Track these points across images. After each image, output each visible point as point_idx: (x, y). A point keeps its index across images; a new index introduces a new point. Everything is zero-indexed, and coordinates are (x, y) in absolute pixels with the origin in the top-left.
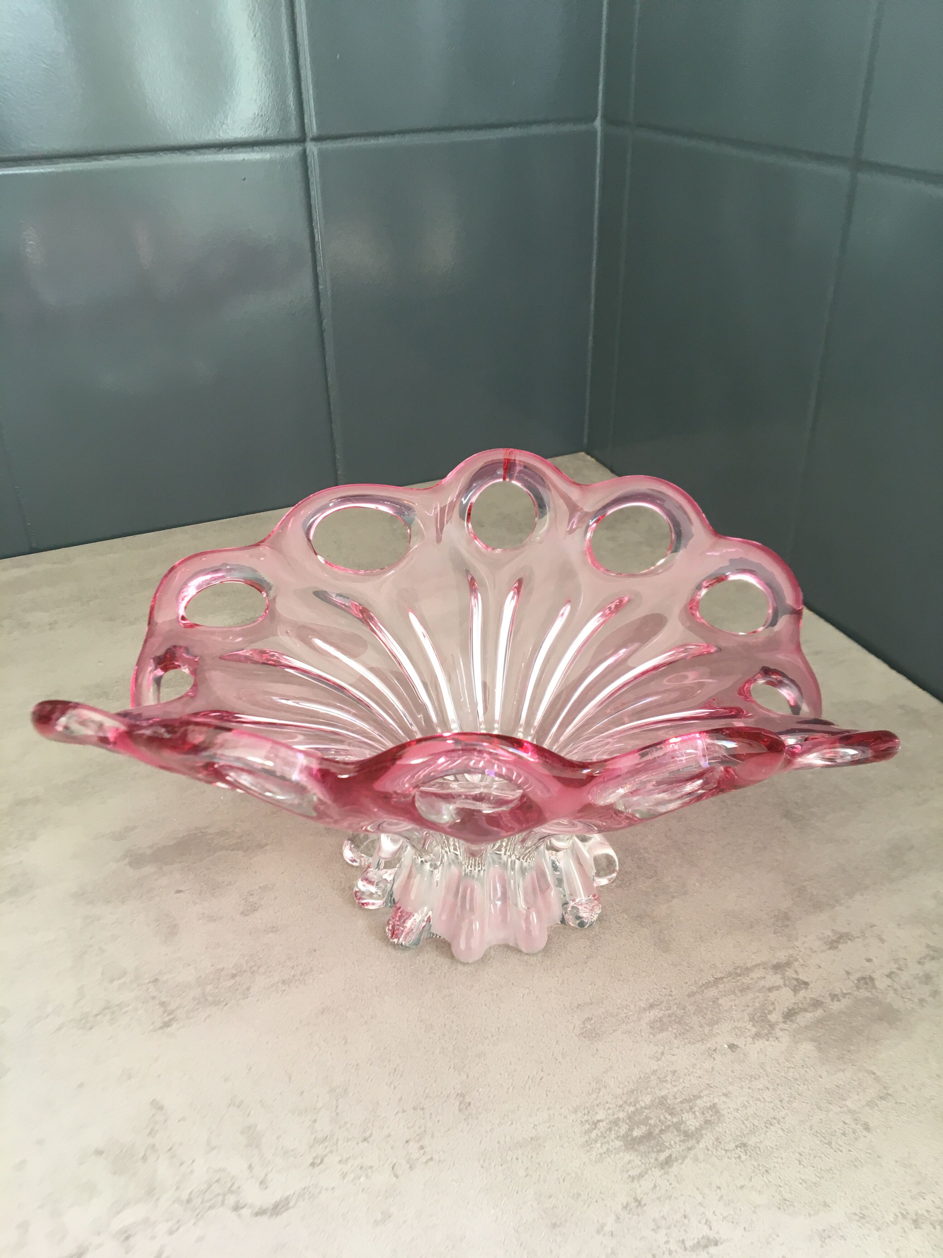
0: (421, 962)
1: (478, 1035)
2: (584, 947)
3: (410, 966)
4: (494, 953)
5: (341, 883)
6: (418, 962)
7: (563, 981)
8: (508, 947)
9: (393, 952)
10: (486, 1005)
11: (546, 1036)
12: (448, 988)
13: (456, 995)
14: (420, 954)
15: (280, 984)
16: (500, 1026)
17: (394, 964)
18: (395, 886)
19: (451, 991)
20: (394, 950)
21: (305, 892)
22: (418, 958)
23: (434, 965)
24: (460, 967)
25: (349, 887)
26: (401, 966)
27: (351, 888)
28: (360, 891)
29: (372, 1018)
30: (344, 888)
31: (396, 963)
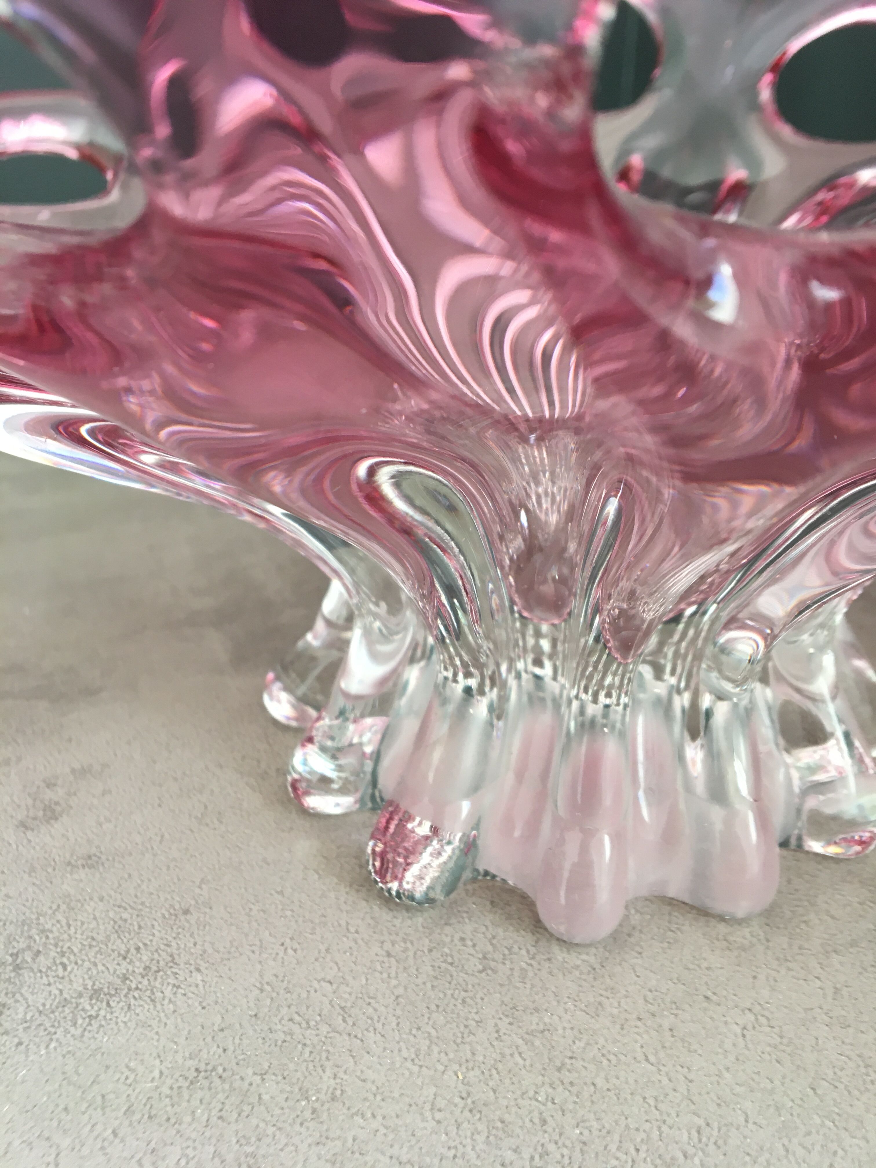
0: (456, 941)
1: (642, 1155)
2: (860, 903)
3: (430, 951)
4: (638, 917)
5: (259, 761)
6: (448, 940)
7: (837, 991)
8: (670, 904)
9: (384, 915)
10: (647, 1059)
11: (840, 1152)
12: (537, 1010)
13: (560, 1031)
14: (453, 920)
15: (85, 1002)
16: (701, 1122)
17: (387, 946)
18: (386, 762)
19: (547, 1020)
20: (385, 909)
21: (176, 779)
22: (448, 930)
23: (490, 948)
24: (559, 954)
25: (278, 770)
26: (406, 950)
27: (283, 770)
28: (302, 779)
29: (333, 1099)
30: (266, 773)
31: (393, 943)
